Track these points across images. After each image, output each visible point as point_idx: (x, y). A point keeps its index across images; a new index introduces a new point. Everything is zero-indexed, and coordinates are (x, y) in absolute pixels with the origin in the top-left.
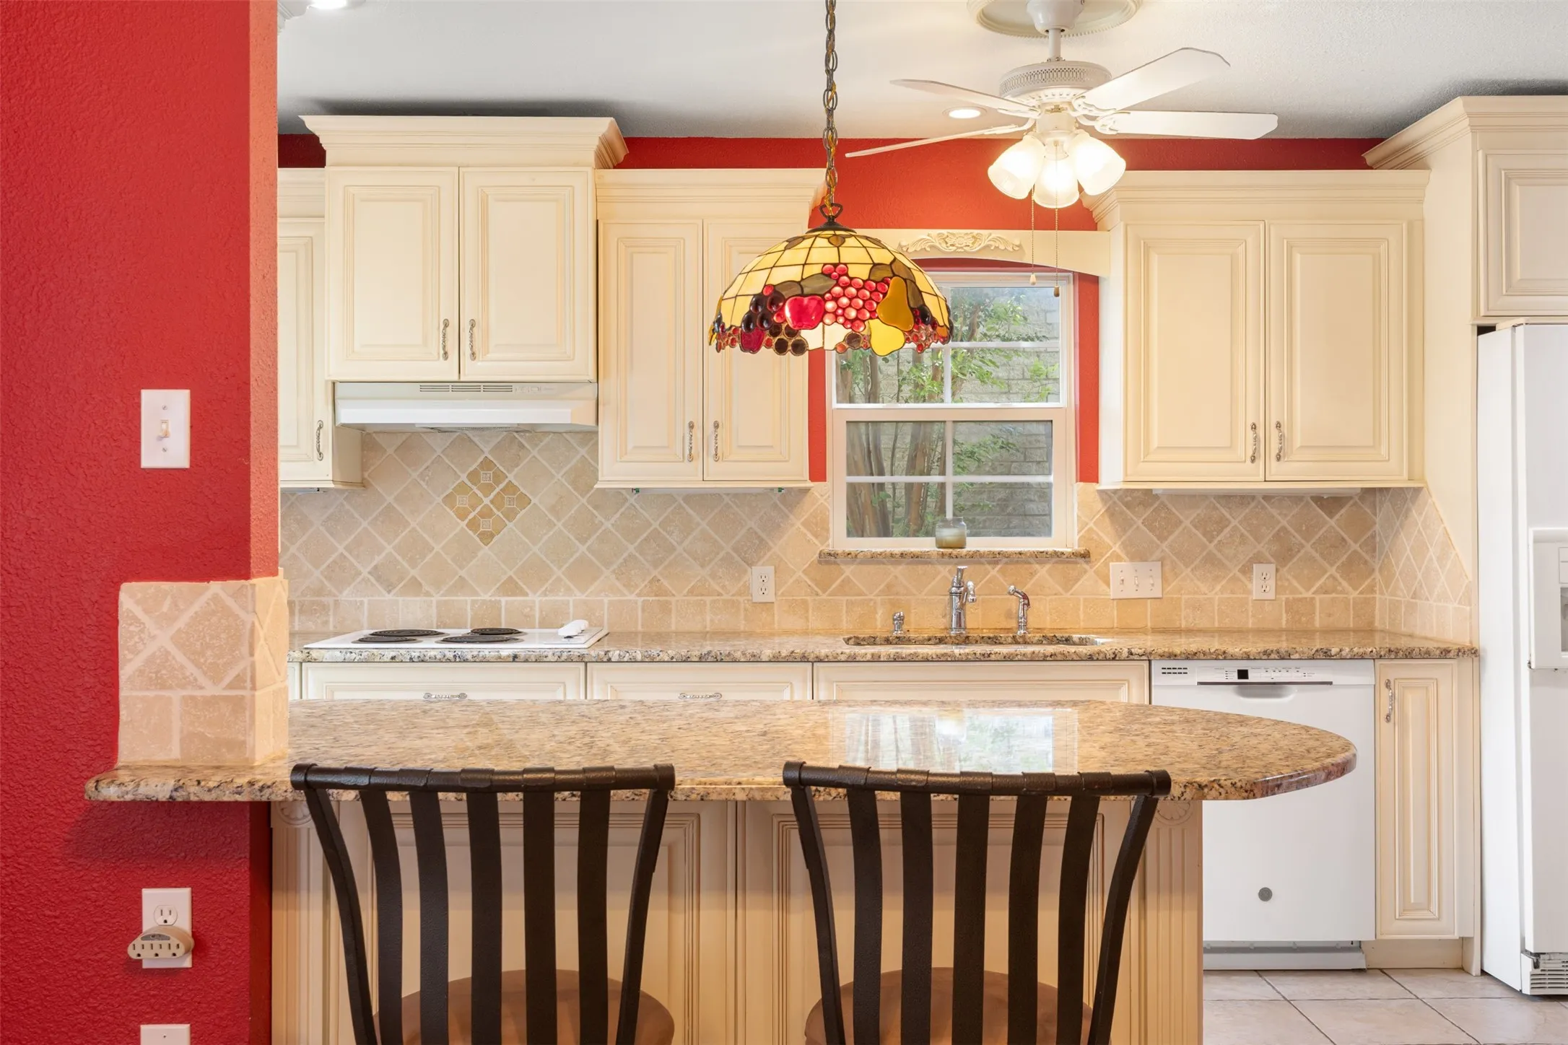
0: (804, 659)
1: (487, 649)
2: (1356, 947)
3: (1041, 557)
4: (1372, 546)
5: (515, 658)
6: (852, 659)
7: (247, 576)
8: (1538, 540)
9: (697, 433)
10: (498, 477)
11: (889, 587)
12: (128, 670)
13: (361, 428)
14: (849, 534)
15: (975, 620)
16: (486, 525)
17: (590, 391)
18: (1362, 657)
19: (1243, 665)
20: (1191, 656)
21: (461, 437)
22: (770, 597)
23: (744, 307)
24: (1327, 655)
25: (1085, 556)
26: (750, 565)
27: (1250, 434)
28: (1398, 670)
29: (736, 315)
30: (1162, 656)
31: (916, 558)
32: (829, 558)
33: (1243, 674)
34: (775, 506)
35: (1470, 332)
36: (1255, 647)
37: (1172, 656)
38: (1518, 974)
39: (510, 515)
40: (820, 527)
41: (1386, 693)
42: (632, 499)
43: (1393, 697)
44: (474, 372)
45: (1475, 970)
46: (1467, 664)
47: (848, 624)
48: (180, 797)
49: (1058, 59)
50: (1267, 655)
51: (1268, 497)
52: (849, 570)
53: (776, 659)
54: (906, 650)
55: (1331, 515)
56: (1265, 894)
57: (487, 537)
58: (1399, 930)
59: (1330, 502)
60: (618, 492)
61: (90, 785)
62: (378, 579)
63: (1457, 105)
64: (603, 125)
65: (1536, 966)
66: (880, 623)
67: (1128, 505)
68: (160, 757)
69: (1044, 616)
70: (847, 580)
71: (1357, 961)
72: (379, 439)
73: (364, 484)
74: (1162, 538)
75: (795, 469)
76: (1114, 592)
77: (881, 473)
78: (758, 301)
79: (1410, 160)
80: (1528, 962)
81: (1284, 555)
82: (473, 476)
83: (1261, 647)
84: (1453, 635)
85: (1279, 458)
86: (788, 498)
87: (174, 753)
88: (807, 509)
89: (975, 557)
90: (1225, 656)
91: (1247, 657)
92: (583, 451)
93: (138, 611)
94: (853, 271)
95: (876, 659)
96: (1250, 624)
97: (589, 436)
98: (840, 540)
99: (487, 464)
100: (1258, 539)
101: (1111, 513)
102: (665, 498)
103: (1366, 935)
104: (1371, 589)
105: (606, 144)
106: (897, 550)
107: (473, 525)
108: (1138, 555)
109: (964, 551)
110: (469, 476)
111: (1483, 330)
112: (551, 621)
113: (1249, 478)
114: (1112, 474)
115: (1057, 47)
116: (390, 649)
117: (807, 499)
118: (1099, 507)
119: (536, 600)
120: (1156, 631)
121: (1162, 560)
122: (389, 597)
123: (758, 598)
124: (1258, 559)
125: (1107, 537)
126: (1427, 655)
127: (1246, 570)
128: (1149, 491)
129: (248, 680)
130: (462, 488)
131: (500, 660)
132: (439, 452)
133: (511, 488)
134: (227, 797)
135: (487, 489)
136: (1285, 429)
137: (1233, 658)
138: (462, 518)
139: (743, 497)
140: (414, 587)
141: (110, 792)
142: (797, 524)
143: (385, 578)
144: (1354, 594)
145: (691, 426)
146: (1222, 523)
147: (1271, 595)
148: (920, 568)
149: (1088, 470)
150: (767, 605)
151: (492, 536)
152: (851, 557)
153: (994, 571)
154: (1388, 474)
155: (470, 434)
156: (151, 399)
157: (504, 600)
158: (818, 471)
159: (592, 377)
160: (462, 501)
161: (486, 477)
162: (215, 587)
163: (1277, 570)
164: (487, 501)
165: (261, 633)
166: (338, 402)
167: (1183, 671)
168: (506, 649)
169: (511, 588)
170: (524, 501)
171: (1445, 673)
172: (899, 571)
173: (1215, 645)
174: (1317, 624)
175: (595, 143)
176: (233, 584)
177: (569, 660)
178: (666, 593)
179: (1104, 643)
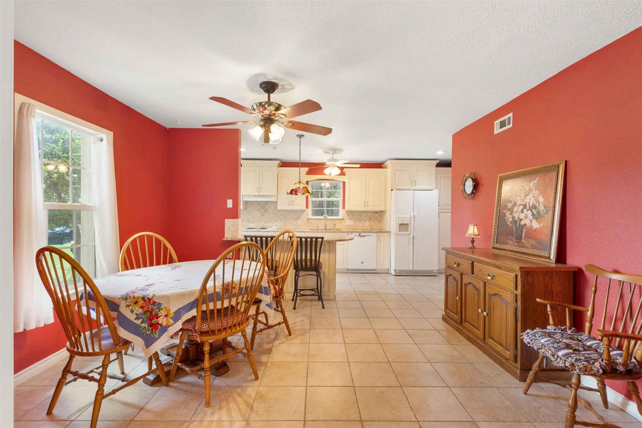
0: (303, 232)
1: (263, 230)
2: (375, 270)
3: (337, 219)
4: (382, 218)
5: (266, 231)
6: (309, 232)
7: (238, 218)
8: (396, 217)
9: (290, 202)
10: (264, 208)
11: (317, 223)
12: (226, 228)
13: (246, 201)
14: (312, 216)
15: (328, 228)
16: (263, 214)
17: (277, 196)
18: (375, 232)
19: (360, 233)
20: (353, 232)
21: (259, 202)
22: (301, 224)
23: (290, 191)
24: (371, 232)
25: (343, 219)
26: (298, 220)
27: (363, 203)
28: (380, 234)
29: (289, 192)
30: (349, 232)
31: (320, 219)
32: (309, 219)
33: (360, 234)
34: (301, 212)
35: (390, 191)
36: (361, 231)
37: (351, 232)
38: (393, 272)
39: (266, 213)
40: (307, 215)
41: (378, 237)
42: (282, 211)
43: (379, 238)
44: (261, 194)
45: (390, 273)
46: (389, 233)
47: (311, 228)
48: (232, 240)
49: (333, 158)
50: (363, 232)
51: (368, 212)
52: (311, 221)
53: (299, 232)
54: (318, 231)
55: (376, 214)
56: (362, 263)
57: (263, 216)
58: (379, 267)
59: (376, 212)
60: (280, 210)
61: (223, 239)
62: (248, 221)
63: (389, 161)
64: (278, 162)
65: (395, 271)
66: (315, 228)
67: (349, 212)
68: (229, 237)
69: (337, 227)
70: (311, 222)
71: (375, 272)
72: (248, 202)
73: (246, 208)
74: (354, 217)
75: (304, 207)
76: (347, 224)
77: (323, 208)
78: (291, 190)
79: (386, 167)
80: (394, 271)
81: (370, 219)
82: (261, 207)
83: (362, 231)
84: (388, 230)
85: (367, 206)
86: (303, 211)
87: (230, 236)
88: (305, 213)
89: (328, 219)
90: (357, 232)
91: (360, 232)
92: (276, 204)
93: (227, 222)
94: (301, 187)
95: (312, 232)
96: (365, 228)
97: (276, 202)
98: (310, 216)
99: (263, 206)
100: (367, 217)
101: (347, 213)
102: (287, 211)
103: (375, 268)
104: (382, 224)
105: (279, 164)
106: (318, 218)
107: (261, 214)
108: (350, 219)
109: (326, 218)
110: (260, 207)
111: (392, 190)
112: (271, 227)
113: (363, 209)
114: (347, 208)
115: (333, 156)
116: (250, 230)
117: (306, 211)
118: (345, 213)
119: (269, 224)
120: (353, 229)
121: (353, 220)
122: (249, 224)
123: (299, 224)
124: (367, 220)
125: (346, 216)
126: (383, 232)
127: (365, 221)
128: (351, 211)
129: (238, 229)
130: (259, 209)
131: (264, 231)
132: (256, 204)
133: (266, 209)
134: (236, 240)
135: (263, 209)
136: (368, 202)
137: (358, 232)
138: (259, 213)
139: (296, 211)
140: (253, 222)
141: (225, 240)
142: (304, 214)
143: (249, 221)
144: (379, 225)
145: (290, 201)
146: (362, 215)
147: (368, 225)
148: (321, 221)
149: (344, 208)
150: (300, 225)
151: (263, 215)
152: (312, 219)
153: (331, 221)
154: (382, 209)
155: (261, 202)
156: (228, 200)
157: (265, 224)
158: (307, 207)
159: (277, 195)
160: (259, 211)
161: (263, 208)
162: (235, 219)
163: (369, 221)
164: (263, 211)
165: (239, 225)
166: (243, 198)
167: (352, 234)
168: (265, 230)
169: (266, 222)
170: (268, 211)
171: (386, 234)
172: (318, 221)
173: (356, 231)
174: (374, 229)
175: (277, 164)
176: (236, 219)
177: (273, 231)
178: (287, 223)
179: (344, 231)
